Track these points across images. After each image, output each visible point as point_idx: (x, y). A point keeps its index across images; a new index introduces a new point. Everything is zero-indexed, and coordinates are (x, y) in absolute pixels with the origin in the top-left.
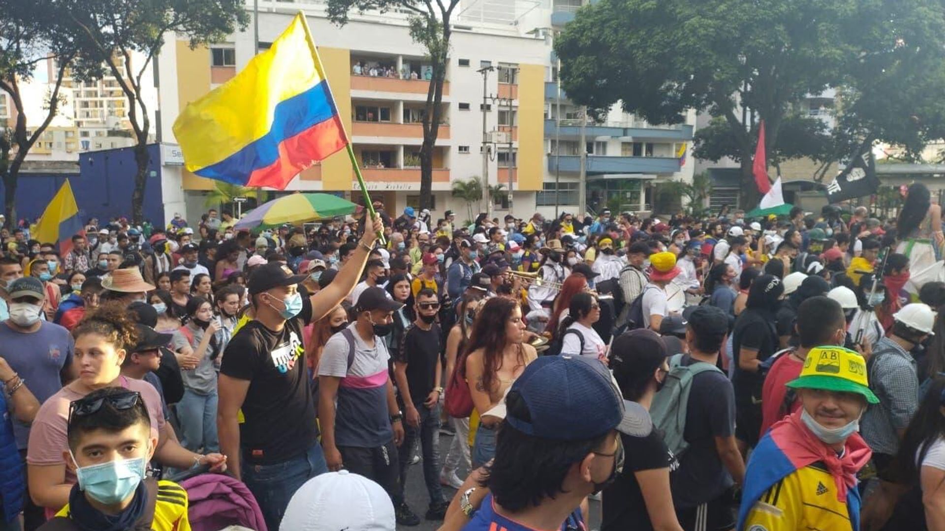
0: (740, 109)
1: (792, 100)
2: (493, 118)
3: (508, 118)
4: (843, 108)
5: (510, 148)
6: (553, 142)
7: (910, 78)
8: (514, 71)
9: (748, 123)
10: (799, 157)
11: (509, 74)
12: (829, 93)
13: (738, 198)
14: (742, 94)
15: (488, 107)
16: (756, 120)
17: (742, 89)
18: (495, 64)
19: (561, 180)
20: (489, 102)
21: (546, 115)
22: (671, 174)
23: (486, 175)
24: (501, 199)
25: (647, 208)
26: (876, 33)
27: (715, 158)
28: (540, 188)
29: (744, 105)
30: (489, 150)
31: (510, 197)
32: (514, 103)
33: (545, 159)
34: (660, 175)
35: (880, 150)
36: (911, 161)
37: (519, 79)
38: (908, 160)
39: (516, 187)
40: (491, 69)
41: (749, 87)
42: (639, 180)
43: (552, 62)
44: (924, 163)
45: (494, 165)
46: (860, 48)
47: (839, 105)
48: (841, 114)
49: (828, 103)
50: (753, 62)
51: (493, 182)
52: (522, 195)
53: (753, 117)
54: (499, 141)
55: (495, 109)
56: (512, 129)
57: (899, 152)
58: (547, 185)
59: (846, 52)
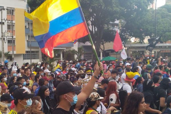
0: (91, 26)
1: (107, 24)
2: (5, 27)
3: (11, 27)
4: (121, 26)
5: (13, 38)
6: (29, 36)
7: (139, 18)
8: (13, 10)
9: (94, 31)
10: (110, 42)
11: (11, 12)
12: (117, 22)
13: (92, 55)
14: (91, 22)
15: (3, 23)
16: (96, 30)
17: (91, 20)
18: (5, 8)
19: (32, 50)
20: (3, 21)
21: (26, 27)
22: (70, 47)
23: (3, 48)
24: (10, 57)
25: (63, 60)
26: (129, 4)
27: (84, 42)
28: (25, 53)
29: (92, 25)
30: (4, 39)
31: (13, 56)
32: (13, 22)
33: (26, 42)
34: (67, 48)
35: (133, 40)
36: (141, 43)
37: (15, 13)
38: (140, 42)
39: (15, 53)
40: (4, 9)
41: (93, 20)
42: (60, 50)
43: (27, 8)
44: (144, 43)
45: (6, 45)
46: (124, 8)
47: (120, 25)
48: (121, 28)
49: (117, 25)
50: (94, 11)
51: (6, 51)
52: (18, 55)
53: (95, 29)
54: (8, 35)
55: (6, 24)
56: (13, 32)
57: (138, 40)
58: (27, 52)
59: (121, 9)
